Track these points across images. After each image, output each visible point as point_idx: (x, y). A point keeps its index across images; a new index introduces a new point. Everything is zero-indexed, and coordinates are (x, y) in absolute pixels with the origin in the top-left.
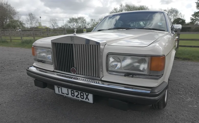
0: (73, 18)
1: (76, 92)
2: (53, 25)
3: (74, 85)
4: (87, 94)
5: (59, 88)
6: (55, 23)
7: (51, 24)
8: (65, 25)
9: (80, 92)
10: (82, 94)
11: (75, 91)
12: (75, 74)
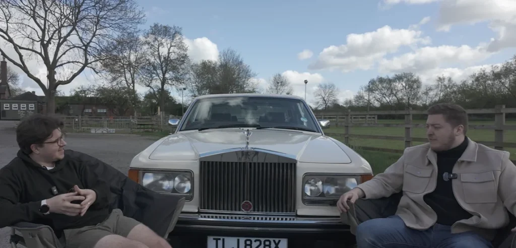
0: (381, 78)
1: (255, 241)
2: (325, 99)
3: (257, 229)
4: (277, 240)
5: (219, 241)
6: (331, 94)
7: (320, 97)
8: (357, 97)
9: (263, 240)
10: (267, 243)
11: (253, 239)
12: (249, 211)
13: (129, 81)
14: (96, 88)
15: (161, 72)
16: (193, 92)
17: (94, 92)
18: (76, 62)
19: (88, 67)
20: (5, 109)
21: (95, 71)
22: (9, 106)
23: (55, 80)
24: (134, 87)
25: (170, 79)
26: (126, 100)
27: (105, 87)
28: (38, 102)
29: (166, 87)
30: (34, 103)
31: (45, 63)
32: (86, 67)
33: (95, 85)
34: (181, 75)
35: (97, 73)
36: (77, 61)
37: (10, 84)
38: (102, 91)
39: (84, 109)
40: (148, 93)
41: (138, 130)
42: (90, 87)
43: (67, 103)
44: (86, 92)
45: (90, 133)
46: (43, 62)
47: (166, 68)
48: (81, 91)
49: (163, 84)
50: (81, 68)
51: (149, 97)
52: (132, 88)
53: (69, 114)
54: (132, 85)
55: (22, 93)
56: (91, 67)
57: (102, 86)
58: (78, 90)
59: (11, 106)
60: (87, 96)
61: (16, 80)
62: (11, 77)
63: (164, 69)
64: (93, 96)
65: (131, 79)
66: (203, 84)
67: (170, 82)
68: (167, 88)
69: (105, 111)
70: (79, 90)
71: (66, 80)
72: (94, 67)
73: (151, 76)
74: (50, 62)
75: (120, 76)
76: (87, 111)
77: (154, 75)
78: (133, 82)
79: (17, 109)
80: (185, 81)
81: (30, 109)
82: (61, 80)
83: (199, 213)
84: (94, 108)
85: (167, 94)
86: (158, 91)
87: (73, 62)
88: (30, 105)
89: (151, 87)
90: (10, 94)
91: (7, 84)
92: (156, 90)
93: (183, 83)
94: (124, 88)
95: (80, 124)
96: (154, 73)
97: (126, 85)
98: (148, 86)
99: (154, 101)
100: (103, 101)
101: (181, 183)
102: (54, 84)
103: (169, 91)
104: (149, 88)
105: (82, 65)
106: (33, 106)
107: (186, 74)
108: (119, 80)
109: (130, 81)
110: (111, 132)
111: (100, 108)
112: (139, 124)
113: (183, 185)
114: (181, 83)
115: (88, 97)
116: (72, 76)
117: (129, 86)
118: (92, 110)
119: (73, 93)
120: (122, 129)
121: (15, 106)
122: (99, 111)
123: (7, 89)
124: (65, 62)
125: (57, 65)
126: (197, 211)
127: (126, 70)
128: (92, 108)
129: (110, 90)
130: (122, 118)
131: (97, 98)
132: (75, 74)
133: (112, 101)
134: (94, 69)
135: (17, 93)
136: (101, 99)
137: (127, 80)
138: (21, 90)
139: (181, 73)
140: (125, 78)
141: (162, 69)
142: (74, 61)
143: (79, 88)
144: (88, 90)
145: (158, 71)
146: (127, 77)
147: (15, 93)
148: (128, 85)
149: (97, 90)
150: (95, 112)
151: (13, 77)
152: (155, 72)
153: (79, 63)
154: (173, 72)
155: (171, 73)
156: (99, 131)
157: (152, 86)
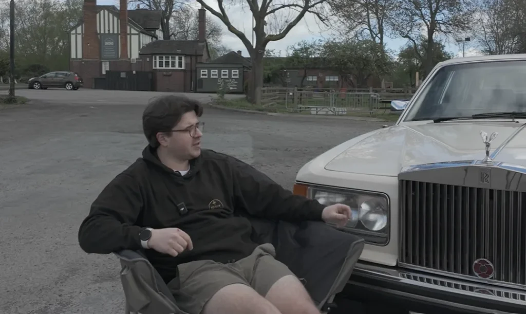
12: (487, 279)
13: (374, 30)
14: (323, 43)
15: (429, 11)
16: (486, 43)
17: (319, 50)
18: (293, 5)
19: (310, 12)
20: (202, 77)
21: (320, 18)
22: (206, 73)
23: (265, 34)
24: (381, 39)
25: (443, 24)
26: (367, 61)
27: (337, 41)
28: (244, 67)
29: (437, 36)
30: (238, 68)
31: (251, 9)
32: (307, 12)
33: (322, 39)
34: (463, 15)
35: (322, 20)
36: (295, 3)
37: (210, 40)
38: (331, 47)
39: (305, 77)
40: (405, 48)
41: (381, 111)
42: (314, 44)
43: (283, 68)
44: (309, 50)
45: (311, 114)
46: (249, 8)
47: (437, 5)
48: (302, 49)
49: (431, 32)
50: (299, 13)
51: (407, 54)
52: (379, 41)
53: (285, 85)
54: (379, 35)
55: (226, 53)
56: (314, 13)
57: (332, 40)
58: (297, 47)
59: (209, 73)
60: (310, 57)
61: (219, 35)
62: (212, 31)
63: (434, 5)
64: (319, 56)
65: (377, 26)
66: (507, 29)
67: (443, 28)
68: (438, 39)
69: (336, 79)
70: (299, 47)
71: (278, 33)
72: (319, 10)
73: (412, 20)
74: (258, 7)
75: (360, 23)
76: (310, 79)
77: (416, 18)
78: (381, 31)
79: (217, 77)
80: (470, 24)
81: (233, 77)
82: (271, 34)
83: (396, 267)
84: (321, 75)
85: (439, 48)
86: (422, 45)
87: (289, 6)
88: (233, 72)
89: (410, 38)
90: (209, 55)
91: (206, 41)
92: (418, 42)
93: (468, 28)
94: (365, 42)
95: (296, 100)
96: (417, 14)
97: (369, 38)
98: (407, 36)
99: (416, 62)
100: (333, 63)
101: (370, 212)
102: (263, 40)
103: (443, 44)
104: (407, 39)
105: (301, 10)
106: (237, 73)
107: (474, 12)
108: (358, 28)
109: (376, 31)
110: (340, 113)
111: (330, 75)
112: (383, 102)
113: (372, 217)
114: (463, 29)
115: (312, 58)
116: (286, 26)
117: (374, 38)
118: (318, 78)
119: (291, 52)
120: (358, 109)
121: (214, 72)
122: (327, 79)
123: (205, 49)
124: (280, 6)
125: (268, 12)
126: (394, 264)
127: (370, 12)
128: (316, 75)
129: (343, 47)
130: (360, 91)
131: (324, 59)
132: (291, 23)
133: (345, 64)
134: (318, 14)
135: (220, 54)
136: (330, 62)
137: (372, 28)
138: (224, 49)
139: (465, 10)
140: (369, 26)
141: (430, 8)
142: (291, 3)
143: (299, 44)
144: (311, 46)
145: (423, 11)
146: (371, 23)
147: (216, 53)
148: (372, 36)
149: (324, 47)
150: (321, 80)
151: (215, 31)
152: (418, 12)
153: (297, 7)
154: (450, 10)
155: (446, 11)
156: (323, 111)
157: (412, 36)
